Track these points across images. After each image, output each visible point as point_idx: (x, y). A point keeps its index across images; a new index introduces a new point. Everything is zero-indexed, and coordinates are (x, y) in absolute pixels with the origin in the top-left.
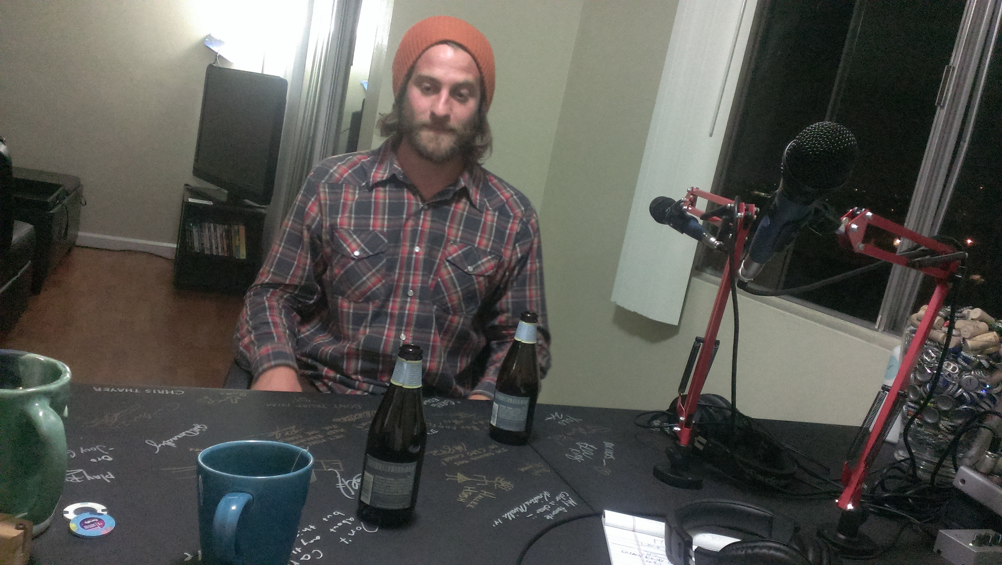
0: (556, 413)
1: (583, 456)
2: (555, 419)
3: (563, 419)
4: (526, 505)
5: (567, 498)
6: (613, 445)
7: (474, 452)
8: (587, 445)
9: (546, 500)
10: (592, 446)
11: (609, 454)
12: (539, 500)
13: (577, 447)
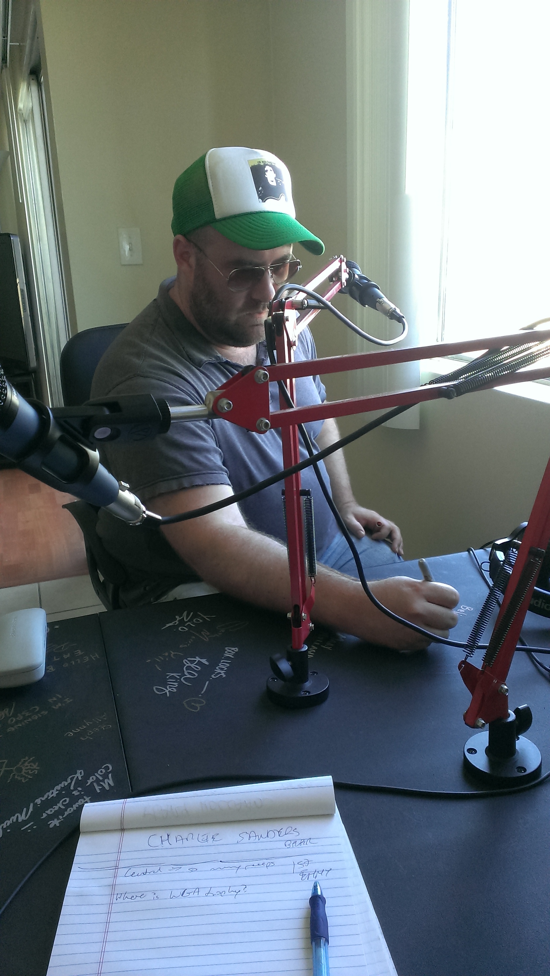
0: (185, 613)
1: (180, 683)
2: (177, 623)
3: (189, 621)
4: (35, 805)
5: (105, 776)
6: (237, 650)
7: (20, 717)
8: (198, 659)
9: (72, 788)
10: (204, 661)
11: (221, 670)
12: (62, 789)
13: (179, 668)
